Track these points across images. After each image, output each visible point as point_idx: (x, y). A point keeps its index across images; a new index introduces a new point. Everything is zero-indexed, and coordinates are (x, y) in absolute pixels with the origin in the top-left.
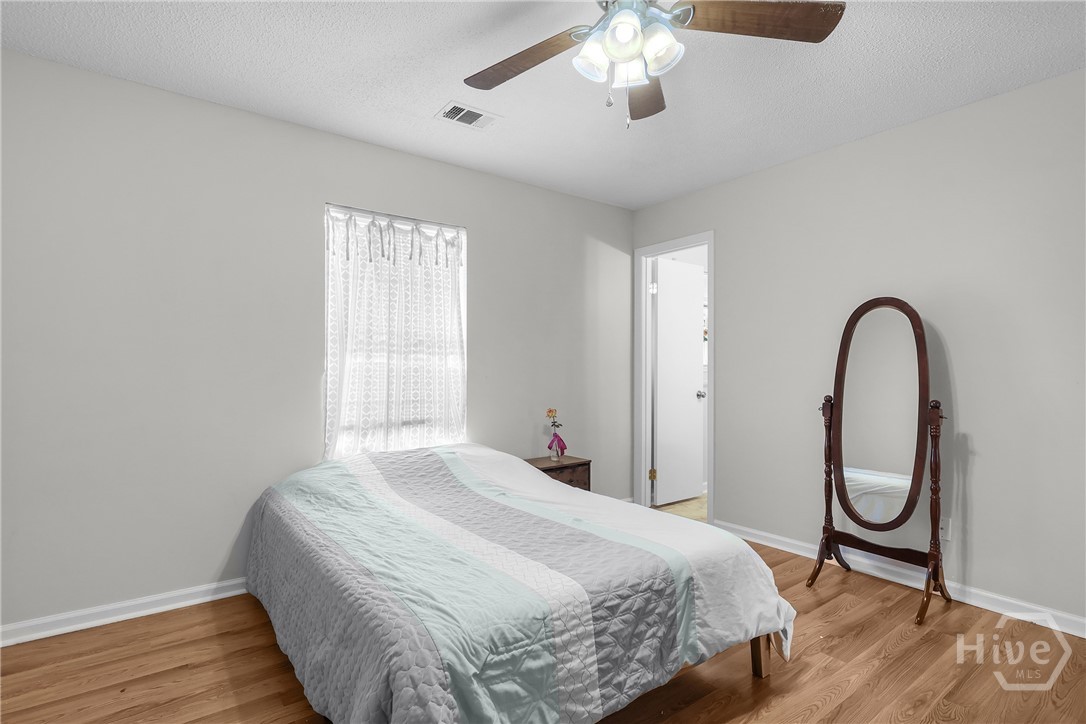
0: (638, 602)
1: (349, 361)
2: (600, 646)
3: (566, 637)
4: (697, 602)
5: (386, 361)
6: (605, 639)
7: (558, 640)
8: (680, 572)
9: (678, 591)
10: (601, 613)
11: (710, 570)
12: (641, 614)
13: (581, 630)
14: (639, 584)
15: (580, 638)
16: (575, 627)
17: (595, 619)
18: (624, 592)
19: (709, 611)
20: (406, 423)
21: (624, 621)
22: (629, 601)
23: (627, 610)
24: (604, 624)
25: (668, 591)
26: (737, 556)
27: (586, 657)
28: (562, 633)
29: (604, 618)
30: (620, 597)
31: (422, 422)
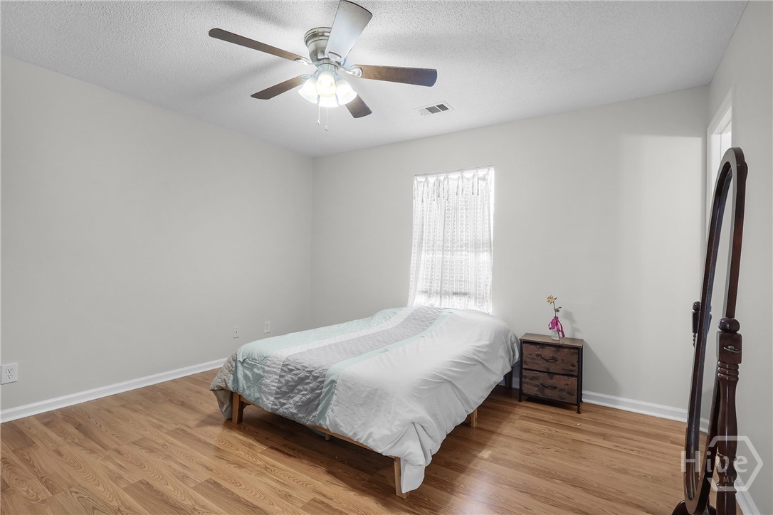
0: (303, 374)
1: (424, 256)
2: (280, 382)
3: (269, 369)
4: (334, 396)
5: (441, 256)
6: (283, 380)
7: (266, 368)
8: (331, 375)
9: (326, 383)
10: (286, 369)
11: (349, 384)
12: (301, 381)
13: (275, 370)
14: (307, 367)
15: (275, 373)
16: (273, 367)
17: (282, 369)
18: (299, 367)
19: (337, 405)
20: (455, 294)
21: (292, 378)
22: (298, 371)
23: (296, 375)
24: (284, 374)
25: (319, 380)
26: (377, 389)
27: (273, 382)
28: (269, 366)
29: (286, 372)
30: (295, 367)
31: (465, 294)
